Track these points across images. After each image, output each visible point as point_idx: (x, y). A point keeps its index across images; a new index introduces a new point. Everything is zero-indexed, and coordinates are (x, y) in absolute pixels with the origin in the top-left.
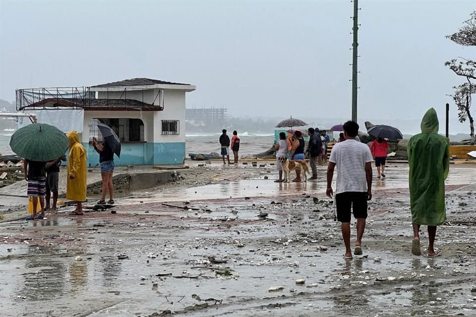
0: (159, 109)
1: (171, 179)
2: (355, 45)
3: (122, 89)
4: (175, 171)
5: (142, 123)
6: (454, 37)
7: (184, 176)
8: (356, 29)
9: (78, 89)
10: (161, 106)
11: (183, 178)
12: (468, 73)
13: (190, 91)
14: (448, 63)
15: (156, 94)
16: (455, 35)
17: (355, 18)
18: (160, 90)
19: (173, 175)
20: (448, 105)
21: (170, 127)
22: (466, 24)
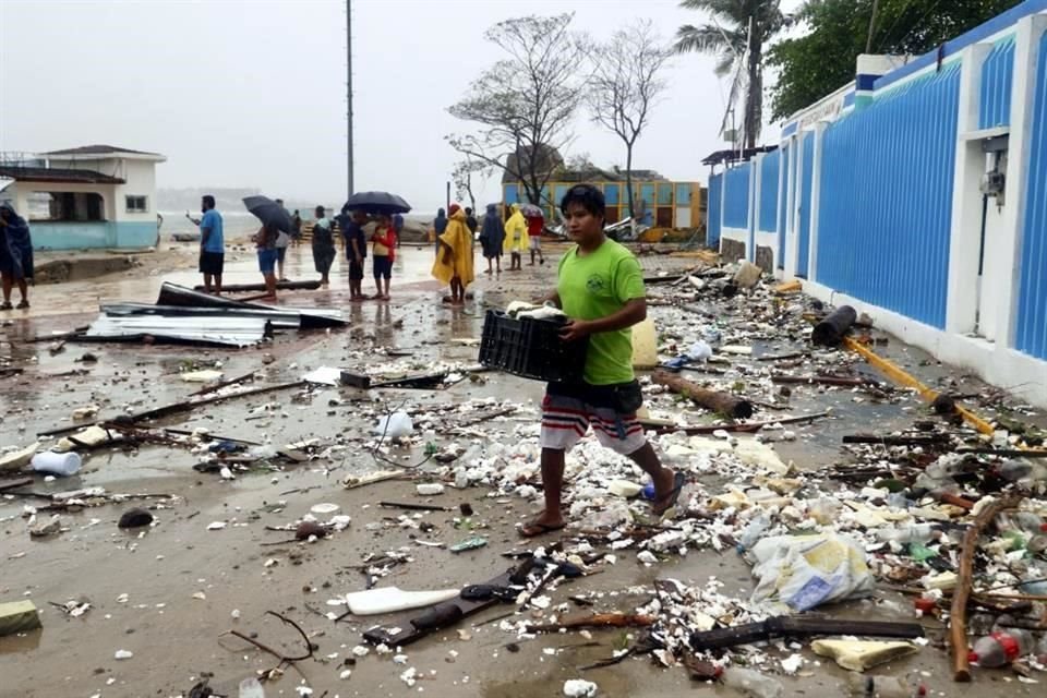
0: (121, 182)
1: (124, 266)
2: (350, 114)
3: (69, 157)
4: (130, 257)
5: (101, 198)
6: (452, 110)
7: (143, 262)
8: (350, 96)
9: (8, 155)
10: (123, 178)
11: (141, 265)
12: (467, 148)
13: (161, 161)
14: (446, 137)
15: (116, 164)
16: (452, 107)
17: (349, 84)
18: (120, 160)
19: (127, 261)
20: (449, 184)
21: (136, 203)
22: (465, 97)
